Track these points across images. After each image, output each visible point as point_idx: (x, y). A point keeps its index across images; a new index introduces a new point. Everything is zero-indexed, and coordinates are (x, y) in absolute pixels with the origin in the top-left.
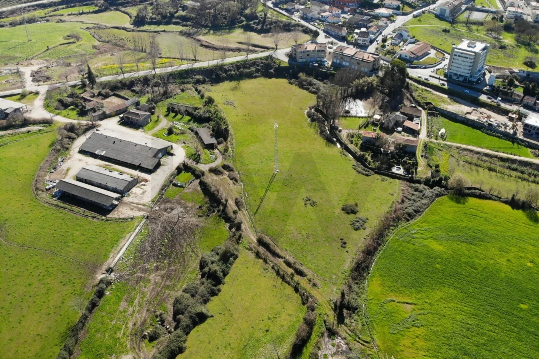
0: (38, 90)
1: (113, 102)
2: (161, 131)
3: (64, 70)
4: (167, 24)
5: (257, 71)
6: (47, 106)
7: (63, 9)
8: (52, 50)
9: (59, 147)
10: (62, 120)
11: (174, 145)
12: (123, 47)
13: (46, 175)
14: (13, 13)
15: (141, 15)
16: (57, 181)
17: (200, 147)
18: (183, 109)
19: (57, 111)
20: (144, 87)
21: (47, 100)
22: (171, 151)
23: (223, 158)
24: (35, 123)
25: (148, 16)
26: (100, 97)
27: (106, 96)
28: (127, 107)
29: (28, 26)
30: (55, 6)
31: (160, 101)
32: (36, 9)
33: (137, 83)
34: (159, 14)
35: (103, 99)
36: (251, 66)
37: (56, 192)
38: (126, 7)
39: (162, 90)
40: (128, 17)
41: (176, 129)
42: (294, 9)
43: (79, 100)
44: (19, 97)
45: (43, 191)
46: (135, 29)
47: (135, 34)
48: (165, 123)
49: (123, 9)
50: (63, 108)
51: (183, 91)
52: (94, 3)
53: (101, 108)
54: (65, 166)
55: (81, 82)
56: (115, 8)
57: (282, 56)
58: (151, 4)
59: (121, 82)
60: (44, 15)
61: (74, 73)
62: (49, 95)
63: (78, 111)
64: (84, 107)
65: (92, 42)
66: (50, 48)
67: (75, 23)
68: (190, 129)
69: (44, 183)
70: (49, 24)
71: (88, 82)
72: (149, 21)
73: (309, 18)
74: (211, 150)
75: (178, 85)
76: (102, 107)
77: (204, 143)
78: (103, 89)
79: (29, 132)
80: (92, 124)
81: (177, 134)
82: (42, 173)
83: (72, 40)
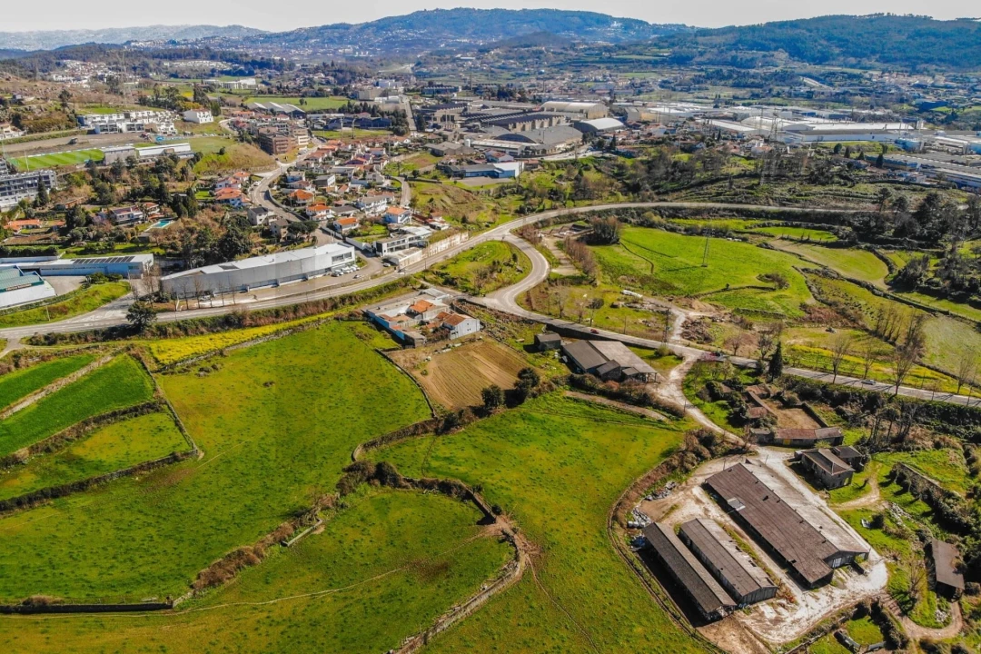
0: (684, 355)
1: (796, 421)
2: (860, 513)
3: (737, 331)
4: (958, 300)
6: (685, 386)
7: (778, 225)
8: (732, 292)
9: (675, 463)
10: (699, 417)
11: (874, 555)
12: (854, 321)
13: (637, 500)
14: (697, 213)
15: (912, 271)
16: (649, 521)
17: (923, 584)
18: (921, 486)
19: (698, 401)
20: (863, 412)
21: (690, 376)
22: (862, 565)
23: (962, 629)
24: (658, 406)
25: (926, 276)
26: (778, 402)
27: (788, 405)
28: (816, 441)
29: (712, 239)
30: (767, 218)
31: (884, 450)
32: (734, 215)
33: (853, 401)
34: (948, 278)
35: (779, 408)
37: (640, 538)
39: (895, 431)
40: (886, 268)
41: (891, 521)
43: (740, 395)
44: (651, 353)
45: (622, 525)
46: (890, 293)
47: (886, 302)
48: (873, 499)
49: (882, 251)
50: (710, 399)
51: (937, 446)
52: (833, 229)
53: (769, 425)
54: (672, 498)
55: (757, 365)
56: (868, 245)
58: (940, 255)
59: (824, 387)
60: (741, 228)
61: (751, 342)
62: (697, 369)
63: (730, 414)
64: (742, 411)
65: (804, 296)
66: (731, 286)
67: (788, 255)
68: (918, 532)
69: (629, 513)
70: (745, 245)
71: (767, 369)
72: (923, 285)
74: (944, 600)
75: (933, 431)
76: (773, 423)
77: (935, 577)
78: (789, 388)
79: (643, 416)
80: (744, 447)
81: (887, 533)
82: (633, 494)
83: (771, 285)
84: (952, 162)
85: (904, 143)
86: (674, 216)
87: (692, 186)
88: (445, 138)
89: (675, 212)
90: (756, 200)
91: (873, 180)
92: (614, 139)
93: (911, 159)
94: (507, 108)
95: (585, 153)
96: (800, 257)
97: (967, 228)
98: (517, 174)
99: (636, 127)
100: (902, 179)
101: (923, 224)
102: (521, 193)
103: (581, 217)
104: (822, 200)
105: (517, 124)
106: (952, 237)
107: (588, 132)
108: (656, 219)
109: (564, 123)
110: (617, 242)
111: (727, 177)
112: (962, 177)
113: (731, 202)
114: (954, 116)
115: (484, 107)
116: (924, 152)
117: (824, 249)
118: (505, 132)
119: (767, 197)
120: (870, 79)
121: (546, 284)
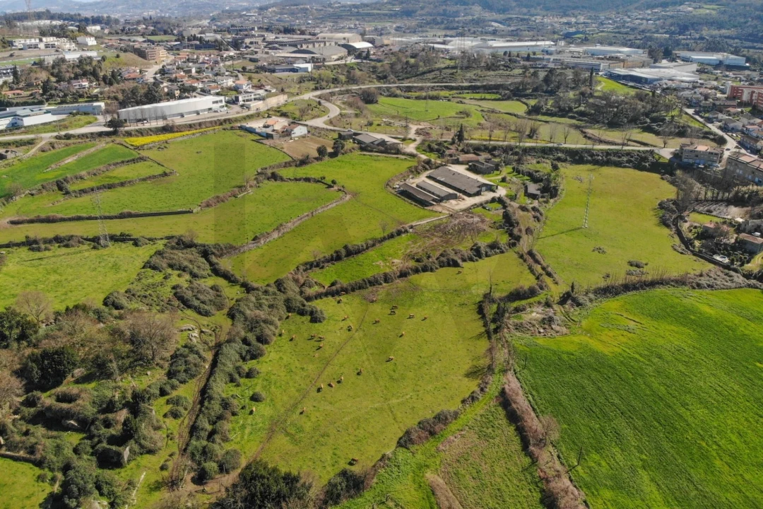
0: (416, 139)
4: (562, 116)
5: (629, 161)
6: (418, 148)
7: (468, 93)
9: (414, 170)
10: (424, 157)
11: (501, 188)
14: (421, 89)
15: (539, 106)
18: (526, 171)
19: (423, 152)
20: (503, 153)
21: (420, 145)
22: (495, 190)
25: (546, 107)
27: (467, 152)
30: (462, 89)
32: (442, 89)
33: (498, 149)
34: (558, 107)
36: (623, 155)
37: (400, 190)
38: (529, 99)
40: (525, 107)
42: (717, 118)
46: (527, 116)
47: (524, 120)
49: (524, 100)
50: (429, 151)
51: (538, 162)
52: (498, 92)
53: (457, 156)
56: (518, 98)
57: (666, 153)
58: (555, 99)
59: (485, 146)
60: (447, 95)
62: (423, 143)
63: (439, 156)
65: (480, 120)
66: (440, 117)
67: (473, 105)
68: (523, 183)
70: (449, 102)
72: (544, 111)
73: (730, 129)
74: (531, 198)
75: (537, 158)
77: (527, 192)
78: (467, 147)
83: (462, 116)
85: (547, 51)
86: (408, 91)
88: (256, 53)
89: (409, 89)
90: (455, 81)
92: (368, 51)
93: (547, 57)
94: (293, 38)
95: (351, 60)
96: (480, 106)
97: (573, 86)
98: (310, 70)
99: (382, 46)
100: (540, 66)
101: (548, 86)
102: (314, 80)
103: (353, 91)
104: (493, 78)
105: (303, 45)
106: (564, 90)
107: (351, 50)
108: (398, 92)
109: (333, 44)
110: (376, 102)
111: (440, 70)
113: (441, 82)
115: (276, 38)
117: (493, 102)
118: (296, 49)
119: (462, 79)
120: (535, 21)
121: (340, 117)
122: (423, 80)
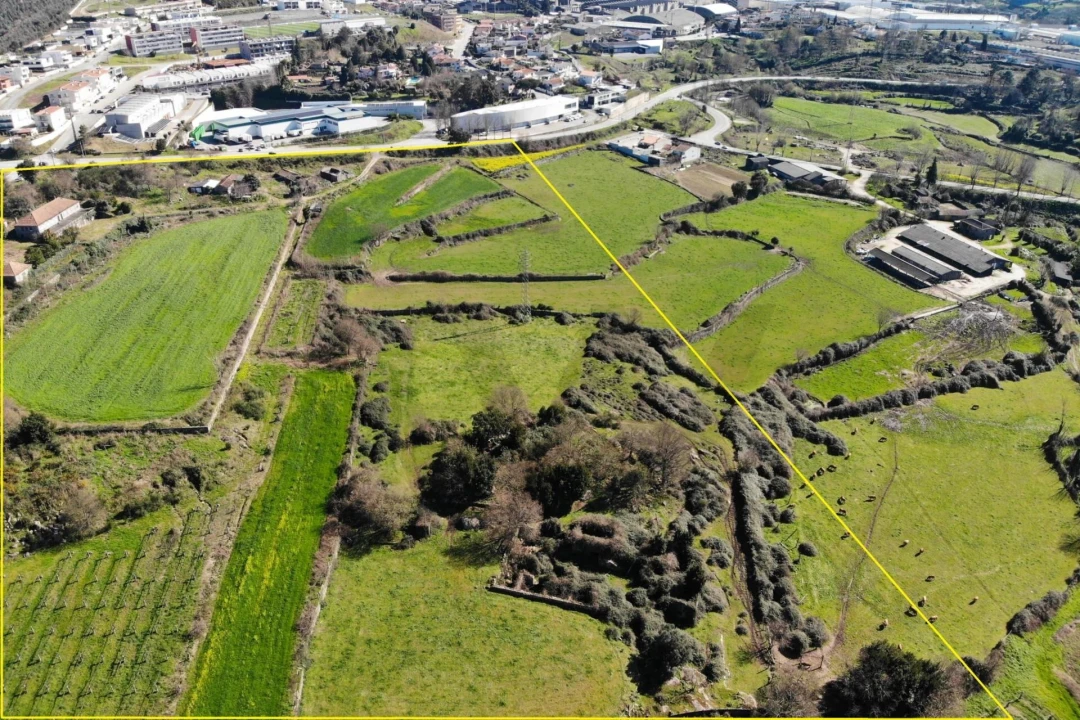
1: (950, 209)
4: (1058, 149)
7: (901, 96)
8: (880, 140)
12: (977, 160)
14: (829, 86)
15: (1020, 127)
20: (995, 206)
25: (1030, 132)
27: (942, 200)
30: (891, 90)
31: (1013, 225)
32: (864, 88)
33: (987, 200)
34: (1049, 133)
40: (997, 127)
47: (1002, 150)
49: (992, 116)
52: (949, 99)
56: (981, 112)
58: (1039, 119)
60: (871, 99)
65: (935, 144)
66: (876, 137)
67: (915, 118)
70: (876, 110)
72: (1028, 138)
75: (1046, 218)
78: (941, 192)
80: (917, 220)
83: (908, 136)
84: (1048, 48)
86: (810, 89)
87: (821, 63)
89: (810, 85)
90: (880, 76)
91: (979, 61)
93: (1011, 45)
95: (714, 35)
96: (925, 120)
97: (1063, 99)
98: (661, 50)
99: (749, 12)
100: (1005, 61)
101: (1026, 95)
102: (671, 67)
103: (731, 86)
104: (937, 76)
106: (1049, 106)
108: (796, 89)
109: (676, 6)
110: (771, 106)
111: (853, 55)
112: (1057, 61)
113: (860, 77)
114: (1045, 12)
116: (1021, 40)
117: (944, 114)
118: (627, 15)
119: (889, 73)
122: (829, 72)
